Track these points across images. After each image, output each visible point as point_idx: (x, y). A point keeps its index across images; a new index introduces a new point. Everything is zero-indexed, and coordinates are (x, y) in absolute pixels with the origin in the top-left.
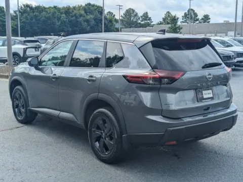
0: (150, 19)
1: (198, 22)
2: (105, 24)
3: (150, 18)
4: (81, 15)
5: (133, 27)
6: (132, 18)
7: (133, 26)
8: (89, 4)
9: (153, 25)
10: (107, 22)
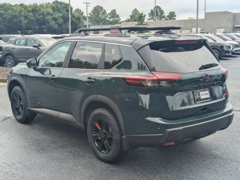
0: (118, 16)
1: (164, 19)
2: (72, 22)
3: (118, 15)
6: (100, 16)
7: (102, 23)
8: (57, 2)
9: (121, 22)
10: (75, 20)
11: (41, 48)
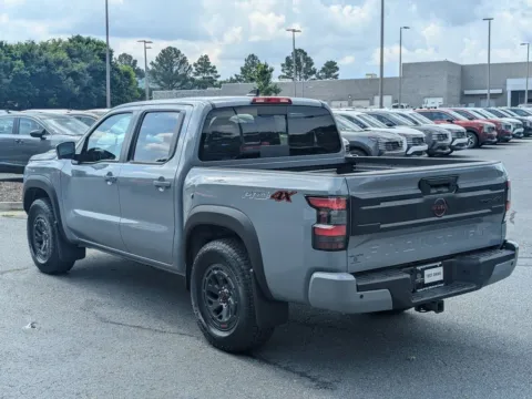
0: (213, 70)
1: (314, 77)
2: (113, 81)
3: (214, 67)
4: (59, 63)
5: (177, 88)
6: (175, 68)
7: (178, 84)
8: (79, 39)
9: (221, 83)
10: (118, 78)
11: (48, 137)
